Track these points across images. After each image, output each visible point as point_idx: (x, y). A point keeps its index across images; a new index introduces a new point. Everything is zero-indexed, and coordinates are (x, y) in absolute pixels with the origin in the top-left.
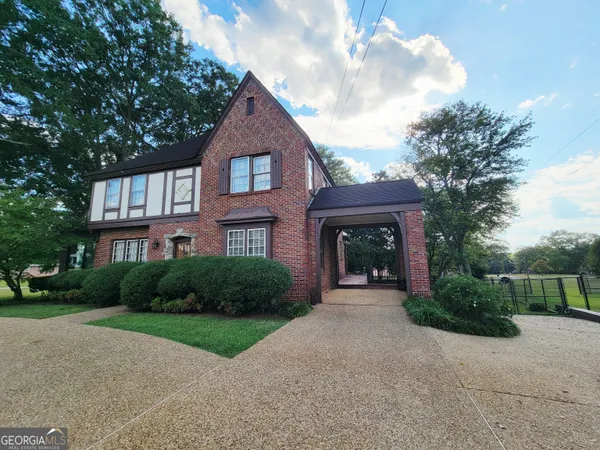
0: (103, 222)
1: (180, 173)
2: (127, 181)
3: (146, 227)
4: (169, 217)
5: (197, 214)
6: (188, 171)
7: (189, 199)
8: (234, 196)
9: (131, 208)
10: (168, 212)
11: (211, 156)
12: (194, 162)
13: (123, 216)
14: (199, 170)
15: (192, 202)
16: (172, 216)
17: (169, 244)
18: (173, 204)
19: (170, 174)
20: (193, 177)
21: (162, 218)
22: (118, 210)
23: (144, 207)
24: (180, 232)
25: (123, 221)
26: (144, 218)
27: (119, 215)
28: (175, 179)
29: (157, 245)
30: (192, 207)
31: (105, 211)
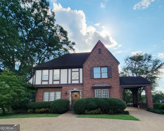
0: (41, 85)
1: (73, 70)
2: (51, 71)
3: (62, 87)
4: (69, 84)
5: (82, 84)
6: (77, 70)
7: (78, 79)
8: (96, 79)
9: (53, 81)
10: (69, 82)
11: (86, 65)
12: (80, 67)
13: (51, 83)
14: (81, 70)
15: (79, 80)
16: (72, 85)
17: (70, 93)
18: (71, 80)
19: (70, 70)
20: (79, 71)
21: (67, 85)
22: (48, 81)
23: (60, 80)
24: (75, 89)
25: (51, 85)
26: (60, 84)
27: (48, 83)
28: (72, 72)
29: (66, 94)
30: (79, 82)
31: (42, 81)
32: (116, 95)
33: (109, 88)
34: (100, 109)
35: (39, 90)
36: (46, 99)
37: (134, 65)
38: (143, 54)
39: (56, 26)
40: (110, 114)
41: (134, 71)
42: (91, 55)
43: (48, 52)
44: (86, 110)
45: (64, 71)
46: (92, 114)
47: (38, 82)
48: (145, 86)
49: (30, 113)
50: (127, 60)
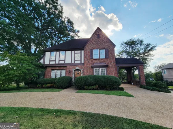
0: (50, 64)
1: (76, 52)
2: (58, 53)
3: (66, 66)
4: (73, 64)
5: (83, 64)
6: (79, 52)
8: (95, 59)
9: (59, 61)
10: (73, 62)
11: (87, 48)
12: (81, 49)
13: (57, 62)
14: (83, 51)
15: (81, 60)
16: (74, 64)
17: (73, 71)
18: (74, 60)
19: (73, 52)
20: (81, 53)
21: (71, 64)
22: (55, 61)
23: (65, 61)
24: (77, 68)
25: (57, 64)
26: (65, 64)
27: (55, 62)
28: (75, 53)
29: (70, 72)
30: (81, 62)
31: (50, 61)
32: (113, 73)
33: (106, 67)
34: (97, 85)
35: (48, 69)
36: (53, 76)
37: (128, 49)
38: (136, 40)
39: (64, 18)
40: (107, 90)
41: (128, 53)
42: (91, 39)
43: (58, 39)
44: (86, 86)
45: (68, 53)
46: (90, 89)
47: (47, 62)
48: (138, 66)
49: (39, 88)
50: (122, 44)
